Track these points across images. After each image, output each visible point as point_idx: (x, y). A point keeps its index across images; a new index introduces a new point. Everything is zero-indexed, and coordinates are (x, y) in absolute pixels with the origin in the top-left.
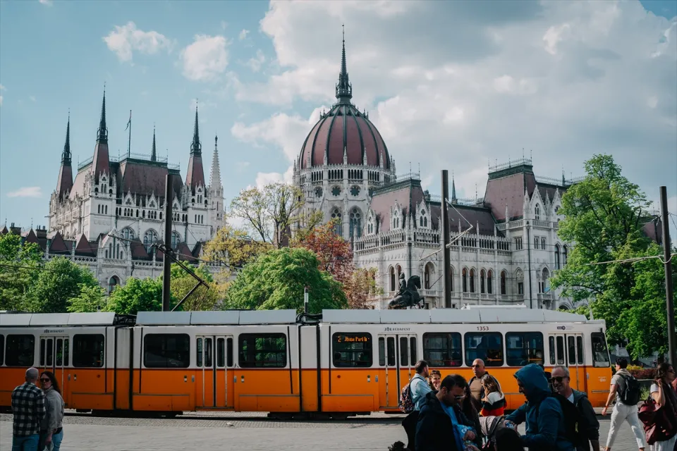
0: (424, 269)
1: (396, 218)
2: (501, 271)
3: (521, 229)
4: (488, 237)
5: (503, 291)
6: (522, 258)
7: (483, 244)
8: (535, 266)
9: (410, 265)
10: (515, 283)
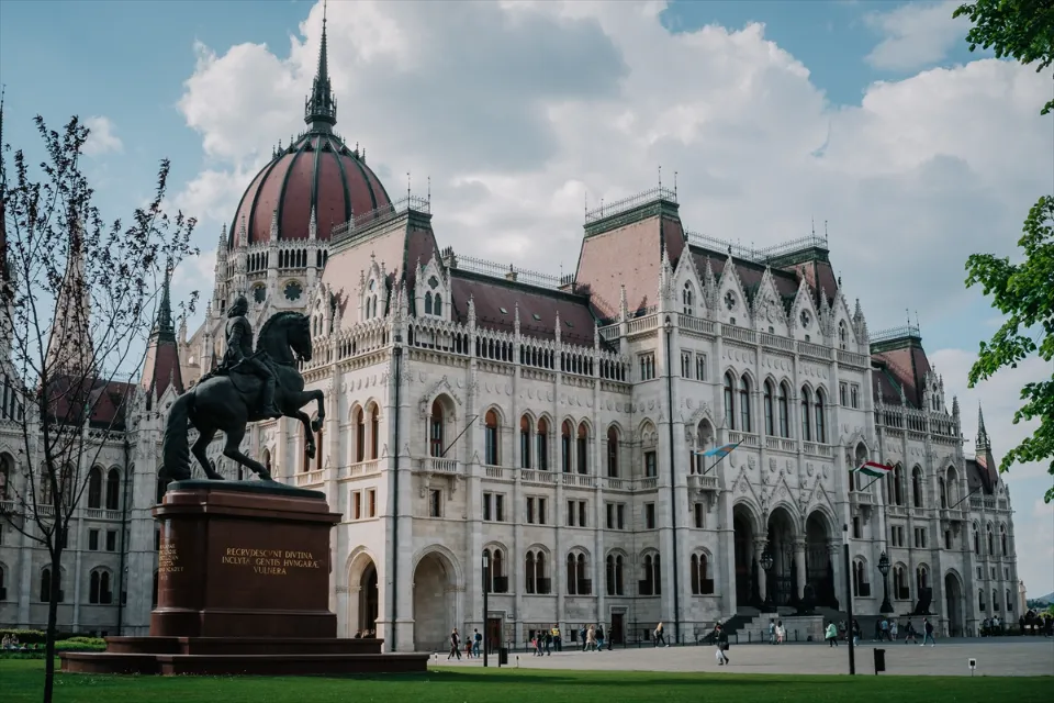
0: (430, 411)
1: (371, 295)
2: (607, 427)
3: (652, 334)
4: (580, 348)
5: (613, 470)
6: (654, 397)
7: (570, 363)
8: (683, 413)
9: (397, 399)
10: (637, 451)
